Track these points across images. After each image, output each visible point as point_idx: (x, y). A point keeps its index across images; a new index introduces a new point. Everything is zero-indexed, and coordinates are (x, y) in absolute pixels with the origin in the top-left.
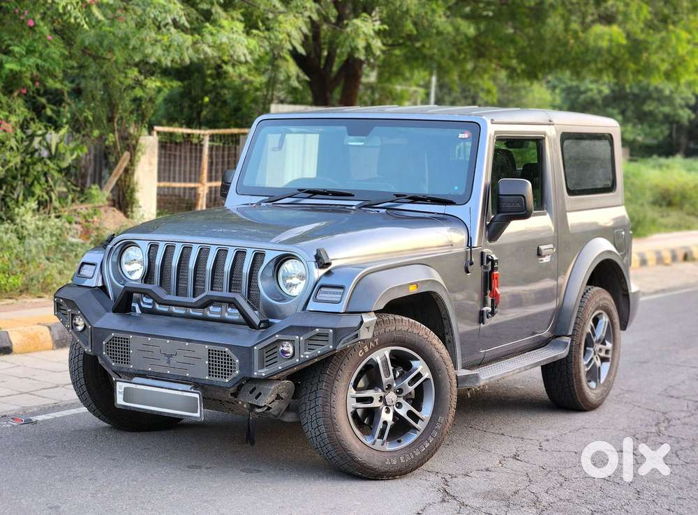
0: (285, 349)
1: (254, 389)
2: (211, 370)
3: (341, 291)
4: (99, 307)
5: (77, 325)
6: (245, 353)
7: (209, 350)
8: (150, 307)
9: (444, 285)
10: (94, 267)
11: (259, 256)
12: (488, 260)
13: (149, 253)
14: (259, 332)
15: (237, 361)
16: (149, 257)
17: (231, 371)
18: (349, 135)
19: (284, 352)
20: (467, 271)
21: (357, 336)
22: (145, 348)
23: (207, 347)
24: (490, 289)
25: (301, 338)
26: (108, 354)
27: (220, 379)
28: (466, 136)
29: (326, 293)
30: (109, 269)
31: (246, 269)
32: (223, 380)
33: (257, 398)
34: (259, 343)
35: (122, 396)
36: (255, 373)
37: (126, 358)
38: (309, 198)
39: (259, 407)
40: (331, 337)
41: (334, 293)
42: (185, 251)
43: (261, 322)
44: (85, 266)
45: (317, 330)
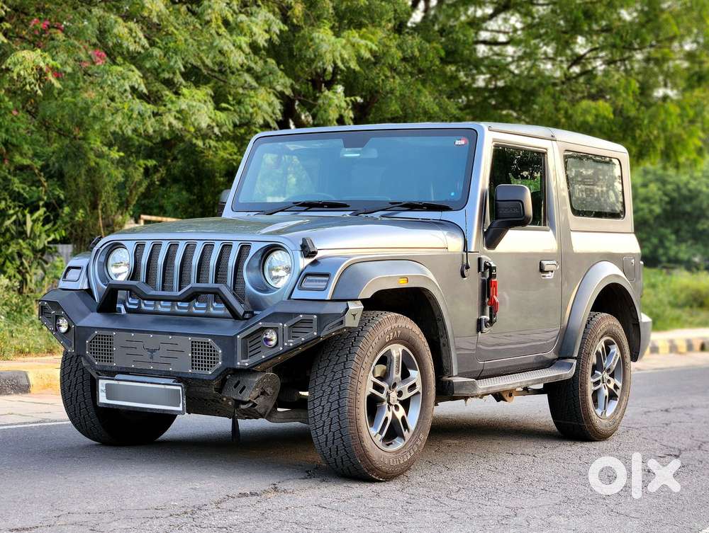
0: (268, 337)
1: (239, 382)
2: (194, 363)
3: (327, 279)
4: (83, 307)
5: (61, 326)
6: (228, 343)
7: (192, 342)
8: (136, 307)
9: (437, 283)
10: (80, 271)
11: (245, 248)
12: (486, 267)
13: (135, 253)
14: (242, 323)
15: (220, 351)
16: (135, 257)
17: (214, 363)
18: (346, 147)
19: (267, 340)
20: (463, 276)
21: (342, 322)
22: (129, 344)
23: (190, 339)
24: (488, 297)
25: (285, 325)
26: (91, 353)
27: (203, 372)
28: (462, 142)
29: (311, 281)
30: (95, 270)
31: (232, 262)
32: (206, 372)
33: (241, 392)
34: (242, 332)
35: (104, 394)
36: (239, 363)
37: (109, 356)
38: (305, 211)
39: (244, 403)
40: (315, 323)
41: (319, 281)
42: (172, 249)
43: (245, 313)
44: (72, 270)
45: (301, 316)
